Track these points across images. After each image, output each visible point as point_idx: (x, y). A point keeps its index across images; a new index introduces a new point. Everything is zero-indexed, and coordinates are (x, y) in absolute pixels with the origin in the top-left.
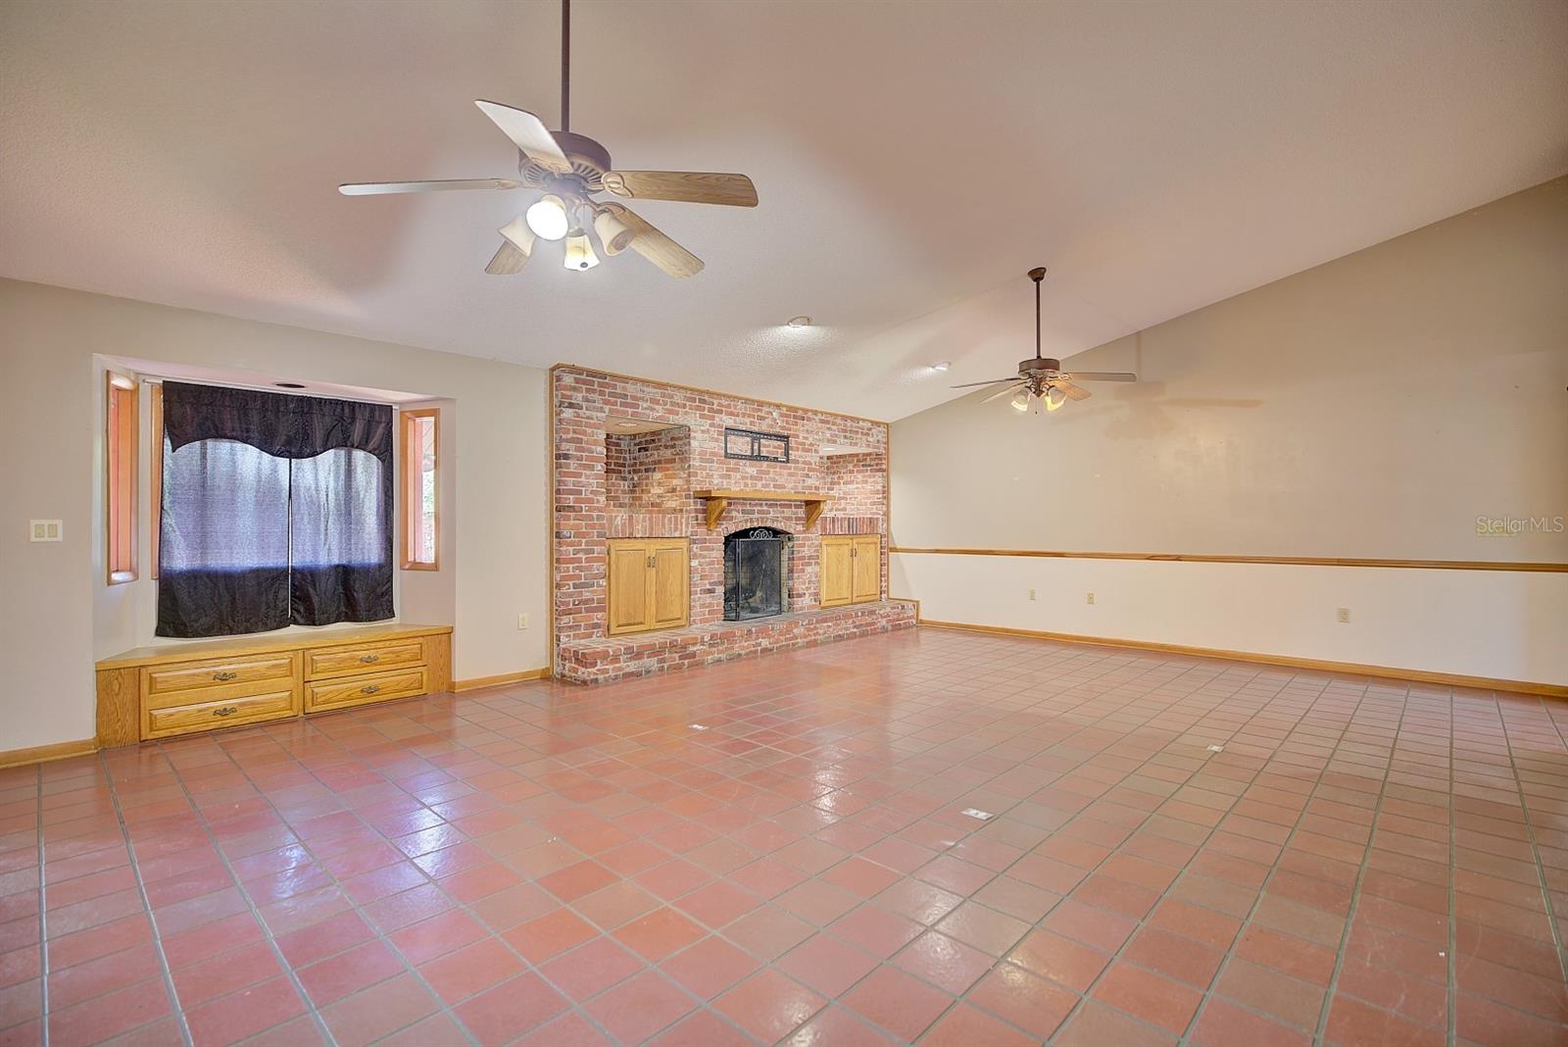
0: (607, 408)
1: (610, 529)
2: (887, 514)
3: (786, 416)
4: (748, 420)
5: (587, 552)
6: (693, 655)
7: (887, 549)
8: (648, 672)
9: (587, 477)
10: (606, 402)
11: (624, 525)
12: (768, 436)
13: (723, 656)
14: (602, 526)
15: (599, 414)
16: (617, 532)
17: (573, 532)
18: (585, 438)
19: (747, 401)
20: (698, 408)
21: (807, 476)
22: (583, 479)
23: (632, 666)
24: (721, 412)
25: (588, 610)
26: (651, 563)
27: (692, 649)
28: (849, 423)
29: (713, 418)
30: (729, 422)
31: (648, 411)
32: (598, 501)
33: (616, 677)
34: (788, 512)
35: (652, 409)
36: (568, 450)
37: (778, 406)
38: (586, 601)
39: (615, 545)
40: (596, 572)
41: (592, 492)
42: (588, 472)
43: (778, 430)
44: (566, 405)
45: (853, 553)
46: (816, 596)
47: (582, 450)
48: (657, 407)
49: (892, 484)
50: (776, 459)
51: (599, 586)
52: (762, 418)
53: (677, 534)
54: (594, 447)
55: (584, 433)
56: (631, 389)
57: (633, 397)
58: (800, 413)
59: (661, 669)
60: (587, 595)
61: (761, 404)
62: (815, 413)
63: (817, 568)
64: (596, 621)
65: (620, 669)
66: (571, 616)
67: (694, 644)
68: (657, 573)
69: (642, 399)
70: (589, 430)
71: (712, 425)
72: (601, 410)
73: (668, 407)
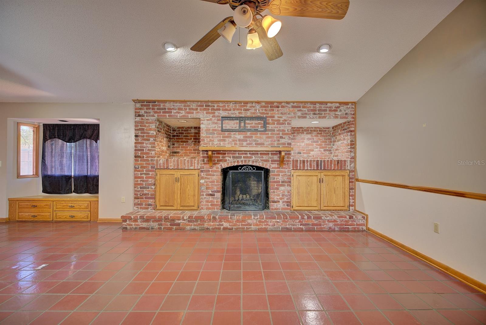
0: (156, 115)
1: (157, 165)
2: (354, 158)
3: (264, 107)
4: (237, 112)
5: (145, 174)
6: (178, 224)
7: (353, 180)
8: (152, 229)
9: (146, 144)
10: (155, 112)
11: (164, 163)
12: (251, 118)
13: (196, 227)
14: (153, 164)
15: (152, 118)
16: (160, 166)
17: (140, 166)
18: (145, 128)
19: (236, 102)
20: (204, 109)
21: (281, 137)
22: (145, 145)
23: (145, 225)
24: (219, 110)
25: (146, 198)
26: (177, 180)
27: (177, 222)
28: (318, 105)
29: (214, 113)
30: (223, 114)
31: (176, 114)
32: (151, 154)
33: (136, 228)
34: (265, 157)
35: (179, 113)
36: (138, 133)
37: (258, 102)
38: (145, 194)
39: (159, 172)
40: (150, 182)
41: (148, 150)
42: (147, 142)
43: (259, 115)
44: (137, 116)
45: (321, 181)
46: (289, 203)
47: (145, 133)
48: (181, 111)
49: (357, 139)
50: (256, 130)
51: (151, 188)
52: (248, 110)
53: (192, 168)
54: (150, 131)
55: (145, 126)
56: (167, 105)
57: (169, 109)
58: (275, 104)
59: (160, 228)
60: (145, 191)
61: (246, 103)
62: (288, 103)
63: (289, 188)
64: (150, 203)
65: (138, 225)
66: (139, 200)
67: (179, 220)
68: (181, 185)
69: (173, 109)
70: (147, 125)
71: (214, 116)
72: (153, 116)
73: (188, 110)
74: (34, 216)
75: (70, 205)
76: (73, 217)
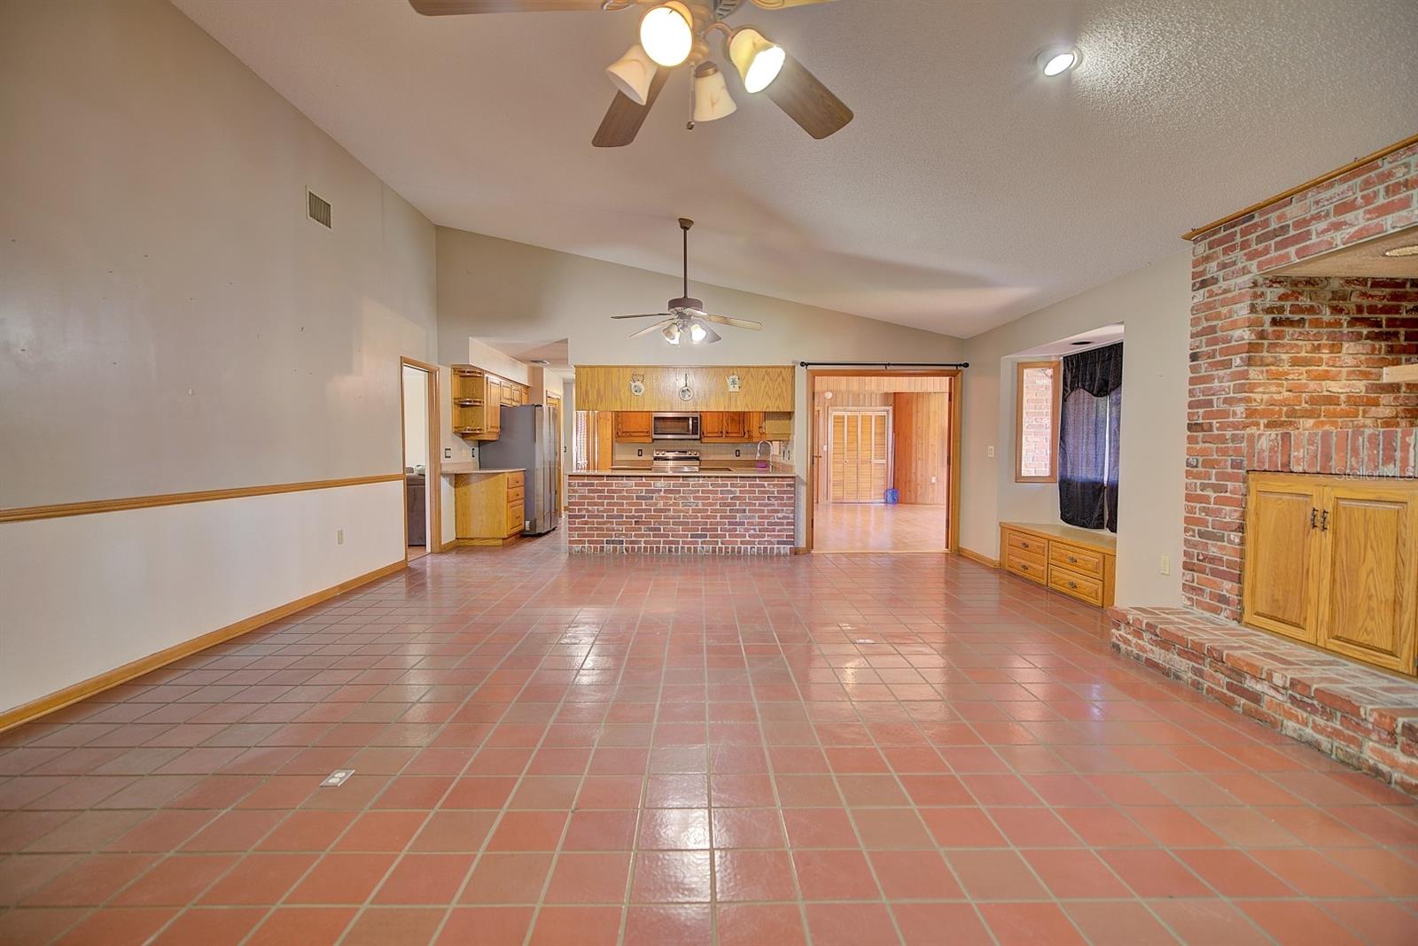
0: (1253, 265)
1: (1251, 456)
5: (1216, 488)
6: (1255, 697)
8: (1178, 677)
9: (1221, 380)
10: (1250, 257)
11: (1272, 449)
13: (1325, 743)
14: (1237, 451)
15: (1240, 280)
16: (1261, 461)
17: (1201, 459)
18: (1219, 323)
22: (1216, 384)
23: (1158, 655)
25: (1215, 573)
26: (1318, 521)
27: (1250, 684)
31: (1327, 237)
32: (1235, 414)
33: (1138, 658)
35: (1337, 227)
36: (1197, 347)
38: (1213, 560)
39: (1256, 483)
40: (1228, 519)
41: (1226, 401)
42: (1221, 373)
44: (1198, 285)
47: (1215, 341)
48: (1349, 217)
51: (1230, 541)
53: (1390, 470)
54: (1231, 333)
55: (1218, 317)
56: (1294, 211)
57: (1298, 225)
59: (1196, 685)
60: (1213, 551)
64: (1225, 593)
65: (1142, 649)
66: (1195, 574)
67: (1259, 679)
68: (1335, 544)
69: (1317, 217)
70: (1224, 310)
72: (1245, 271)
73: (1381, 200)
74: (1025, 567)
75: (1071, 554)
76: (1074, 586)
